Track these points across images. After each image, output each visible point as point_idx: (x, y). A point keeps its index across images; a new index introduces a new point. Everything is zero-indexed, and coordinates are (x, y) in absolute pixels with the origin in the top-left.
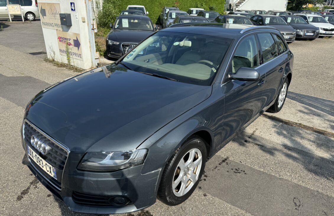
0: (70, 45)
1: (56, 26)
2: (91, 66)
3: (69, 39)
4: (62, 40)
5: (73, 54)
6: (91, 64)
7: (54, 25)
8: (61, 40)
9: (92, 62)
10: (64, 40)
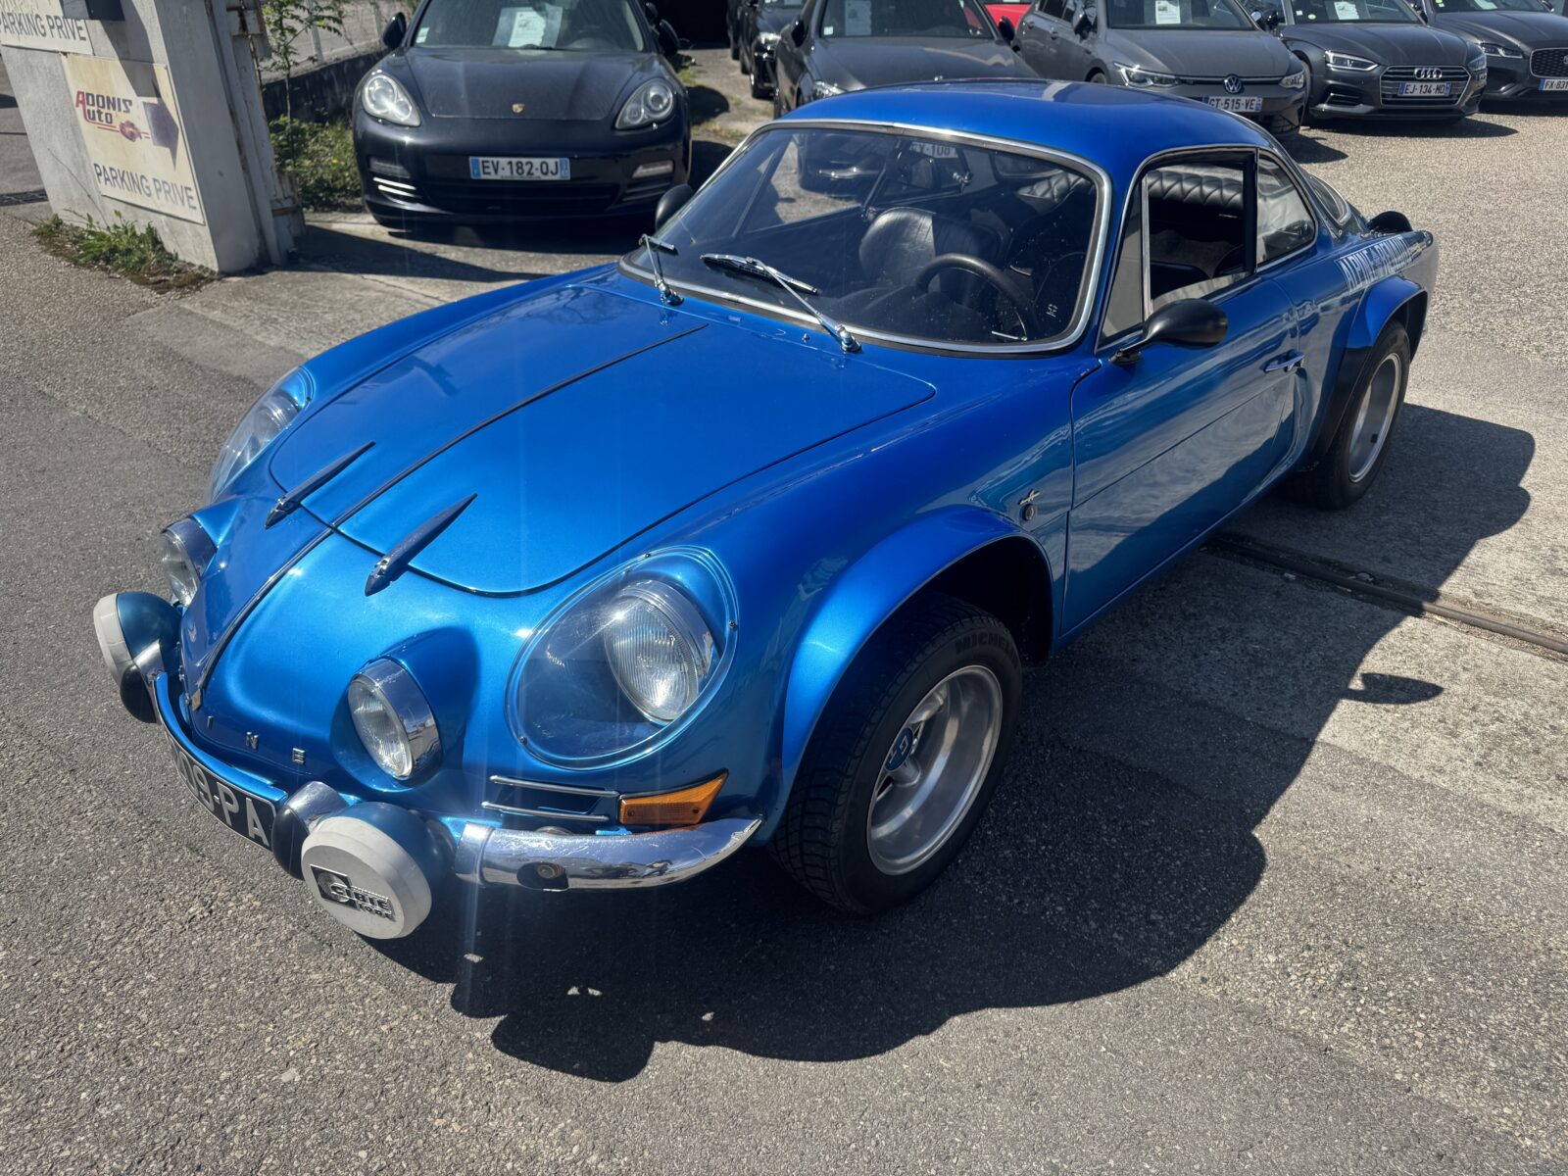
0: (132, 137)
1: (55, 31)
2: (257, 252)
3: (124, 101)
4: (95, 108)
5: (158, 190)
6: (257, 242)
7: (45, 22)
8: (91, 108)
9: (261, 233)
10: (105, 111)
